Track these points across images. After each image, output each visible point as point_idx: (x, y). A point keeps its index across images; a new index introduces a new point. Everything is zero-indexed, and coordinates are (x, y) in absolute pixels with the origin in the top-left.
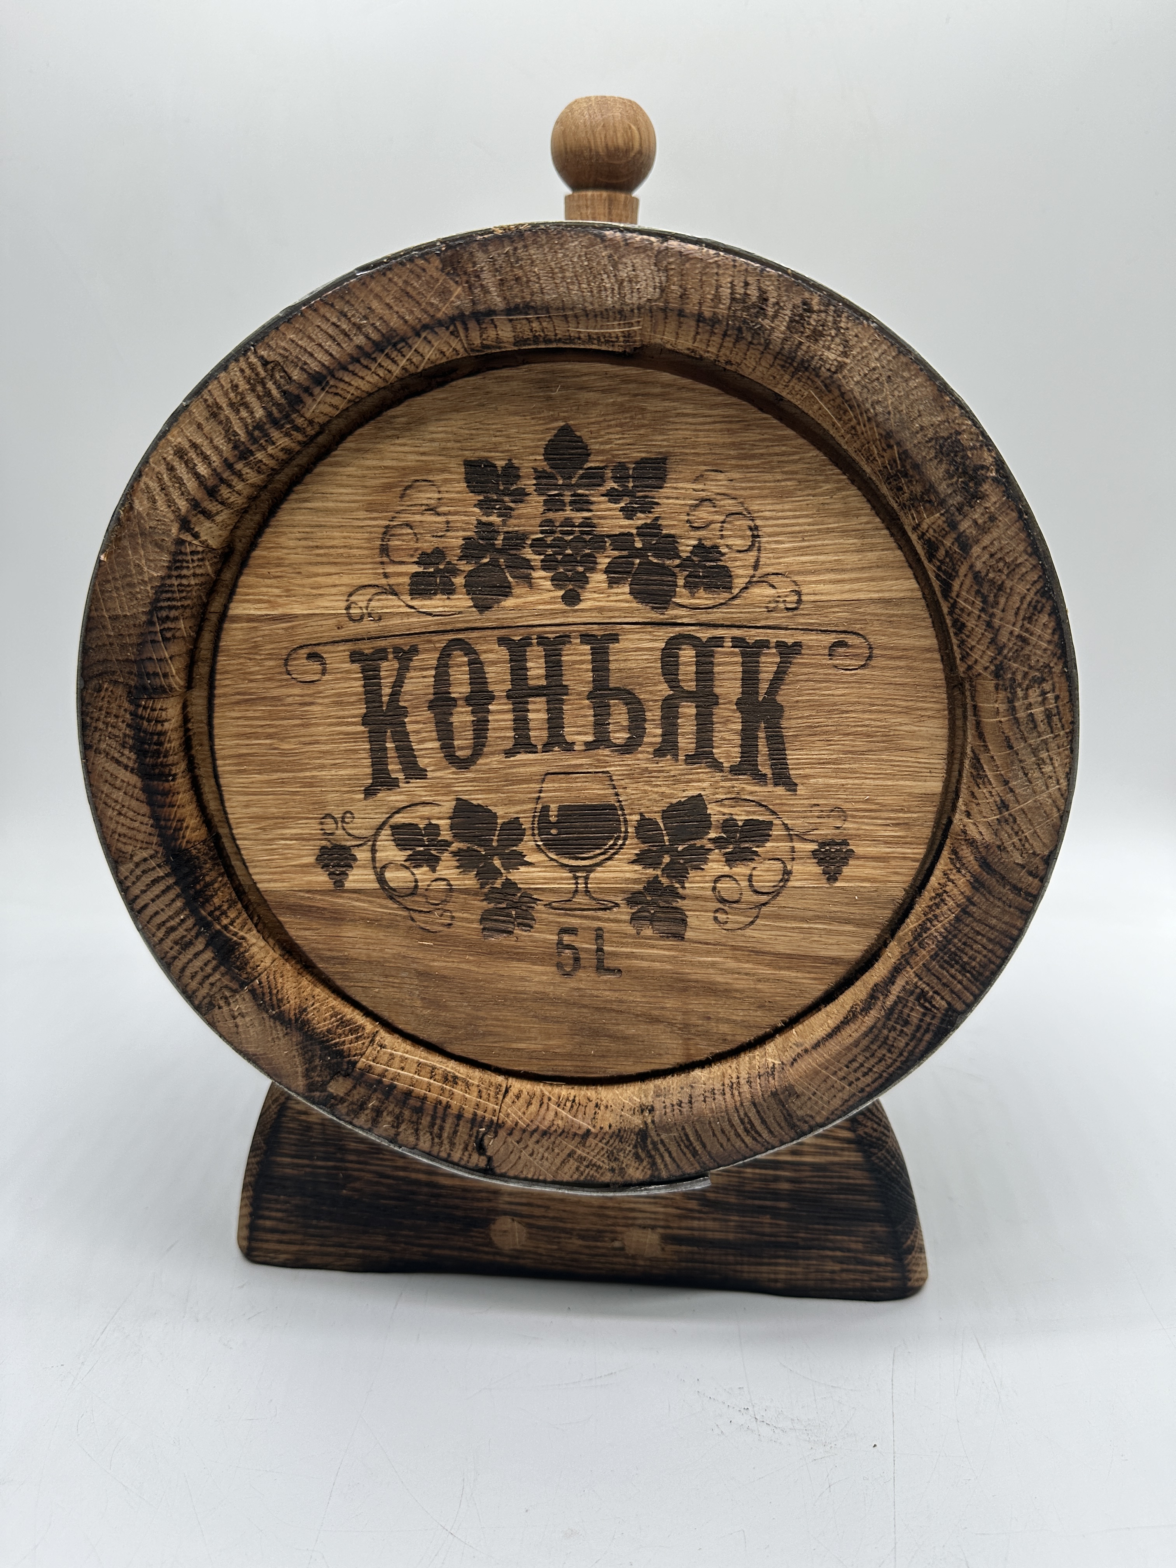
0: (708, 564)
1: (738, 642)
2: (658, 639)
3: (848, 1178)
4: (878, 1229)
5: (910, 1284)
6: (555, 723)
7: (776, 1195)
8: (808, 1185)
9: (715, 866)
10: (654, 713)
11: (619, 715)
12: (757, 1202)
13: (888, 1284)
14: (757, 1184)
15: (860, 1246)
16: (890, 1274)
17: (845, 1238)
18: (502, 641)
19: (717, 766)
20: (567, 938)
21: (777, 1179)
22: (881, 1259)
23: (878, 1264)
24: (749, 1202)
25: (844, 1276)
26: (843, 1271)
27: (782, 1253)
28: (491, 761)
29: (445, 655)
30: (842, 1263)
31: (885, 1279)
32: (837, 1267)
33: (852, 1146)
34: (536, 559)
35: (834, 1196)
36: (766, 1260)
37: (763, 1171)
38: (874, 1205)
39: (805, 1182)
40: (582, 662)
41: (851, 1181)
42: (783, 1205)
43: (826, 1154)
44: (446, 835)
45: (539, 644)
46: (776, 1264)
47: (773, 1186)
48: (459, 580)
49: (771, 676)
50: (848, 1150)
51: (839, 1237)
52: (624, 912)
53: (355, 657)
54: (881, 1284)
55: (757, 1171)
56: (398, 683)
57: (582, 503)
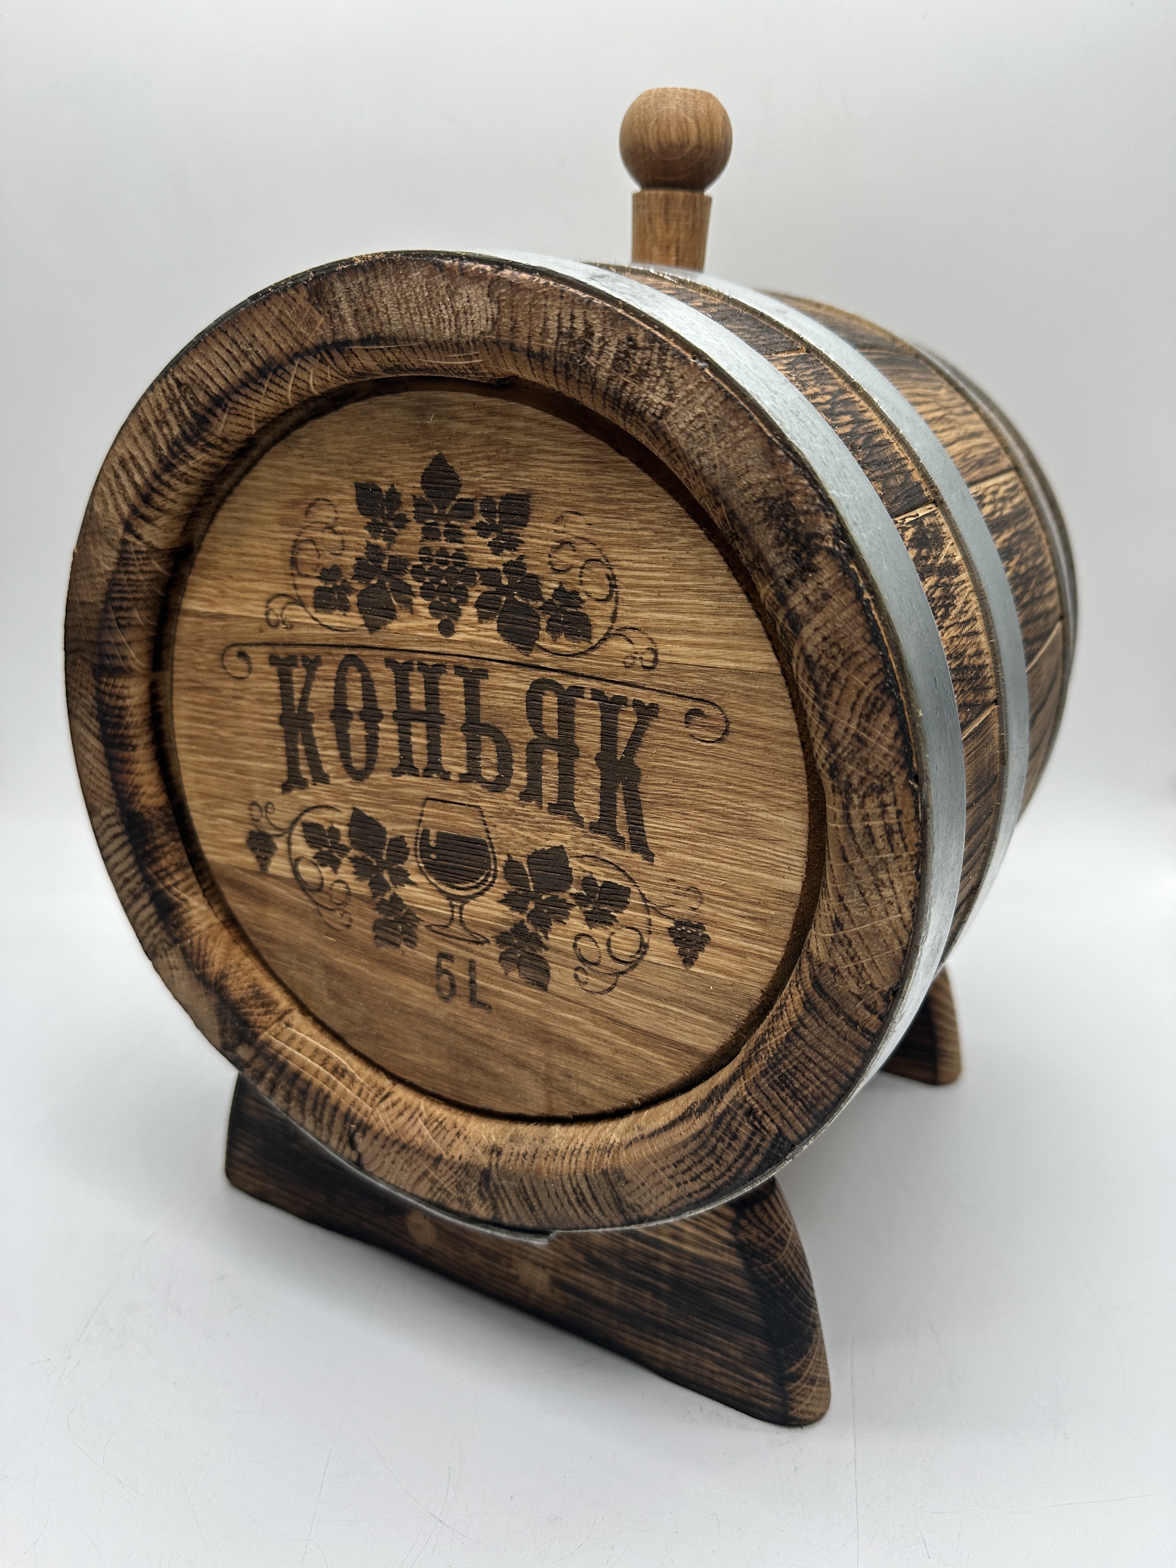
0: (569, 609)
1: (597, 695)
2: (522, 682)
3: (728, 1281)
4: (758, 1344)
5: (791, 1413)
6: (434, 750)
7: (658, 1275)
8: (687, 1275)
9: (576, 923)
10: (520, 756)
11: (489, 754)
12: (638, 1275)
13: (768, 1405)
14: (639, 1257)
15: (739, 1355)
16: (770, 1396)
17: (726, 1341)
18: (389, 662)
19: (577, 820)
20: (445, 963)
21: (658, 1259)
22: (761, 1376)
23: (758, 1381)
24: (632, 1272)
25: (724, 1380)
26: (722, 1374)
27: (662, 1334)
28: (380, 777)
29: (342, 669)
30: (721, 1365)
31: (765, 1399)
32: (717, 1368)
33: (733, 1249)
34: (416, 585)
35: (715, 1295)
36: (647, 1336)
37: (645, 1246)
38: (753, 1317)
39: (685, 1271)
40: (456, 693)
41: (731, 1285)
42: (663, 1286)
43: (708, 1250)
44: (345, 840)
45: (419, 670)
46: (657, 1344)
47: (654, 1264)
48: (353, 599)
49: (629, 736)
50: (729, 1252)
51: (718, 1338)
52: (494, 951)
53: (273, 660)
54: (762, 1403)
55: (639, 1244)
56: (306, 691)
57: (455, 535)
